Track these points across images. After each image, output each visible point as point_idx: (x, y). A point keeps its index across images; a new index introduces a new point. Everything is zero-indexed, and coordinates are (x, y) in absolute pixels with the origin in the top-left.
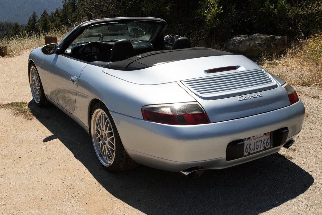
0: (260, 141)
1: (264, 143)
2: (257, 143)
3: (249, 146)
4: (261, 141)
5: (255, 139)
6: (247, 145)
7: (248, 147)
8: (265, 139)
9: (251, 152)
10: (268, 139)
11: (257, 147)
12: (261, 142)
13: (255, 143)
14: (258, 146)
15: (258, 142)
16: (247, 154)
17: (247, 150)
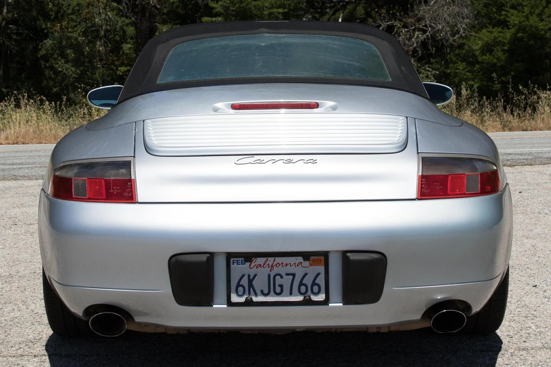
0: (287, 274)
1: (301, 284)
2: (278, 277)
3: (250, 282)
4: (294, 275)
5: (272, 266)
6: (244, 275)
7: (245, 282)
8: (306, 274)
9: (255, 299)
10: (318, 274)
11: (278, 289)
12: (291, 277)
13: (269, 276)
14: (281, 286)
15: (282, 277)
16: (242, 300)
17: (241, 289)
